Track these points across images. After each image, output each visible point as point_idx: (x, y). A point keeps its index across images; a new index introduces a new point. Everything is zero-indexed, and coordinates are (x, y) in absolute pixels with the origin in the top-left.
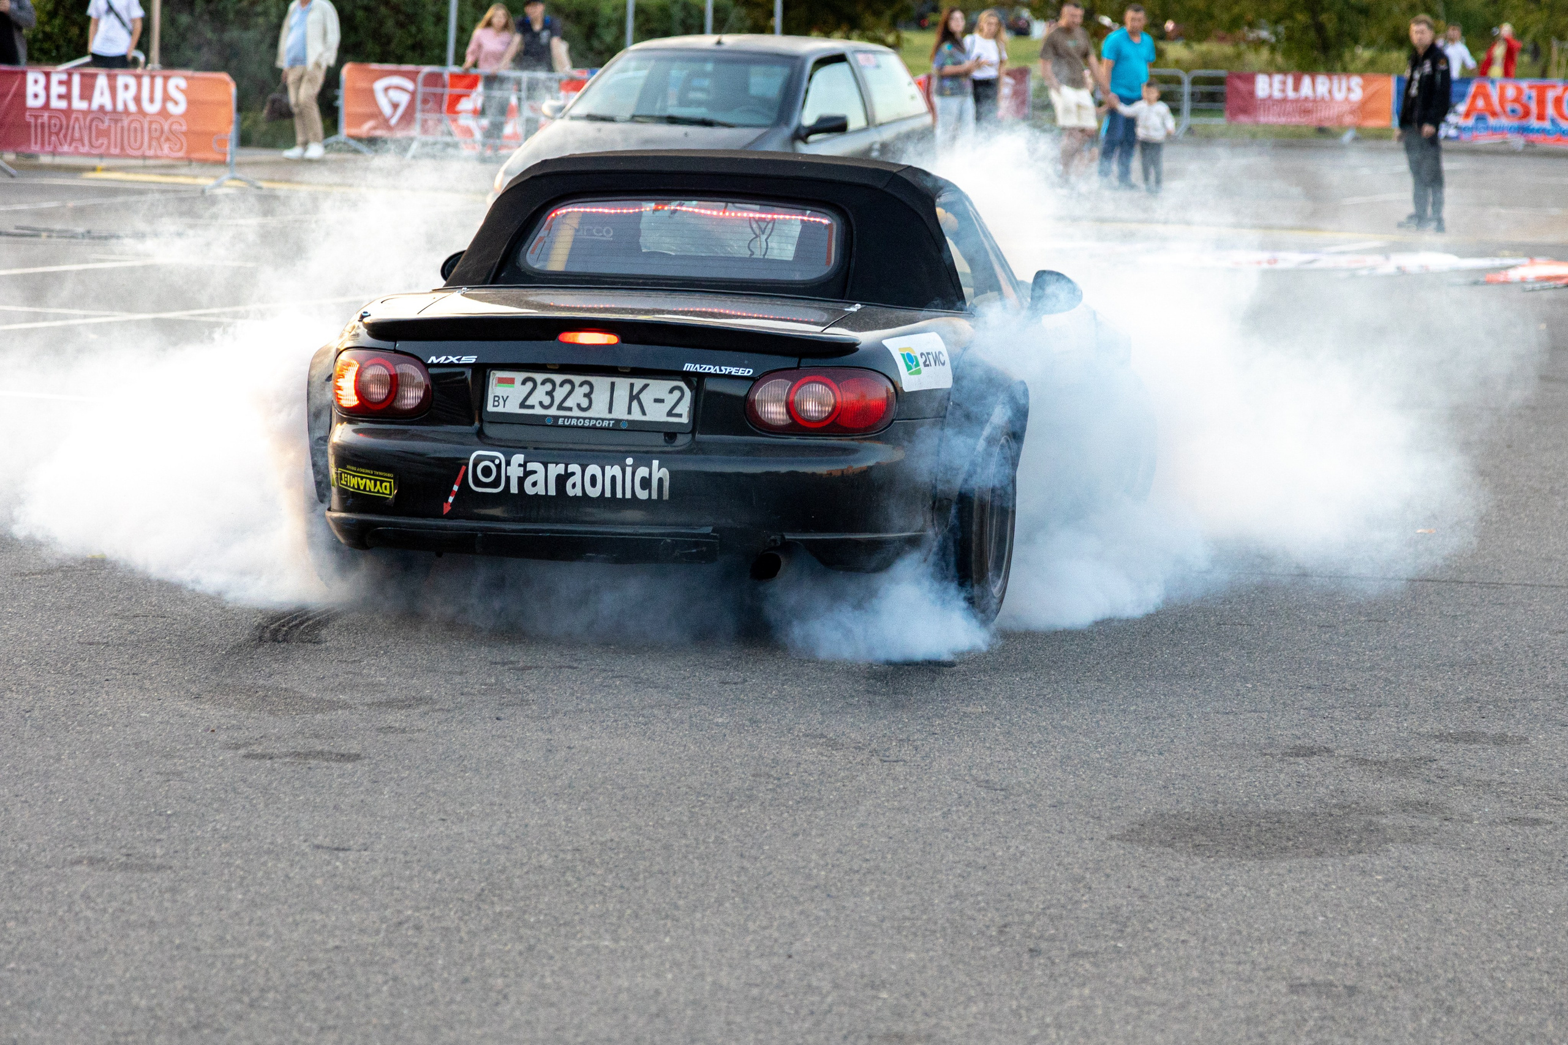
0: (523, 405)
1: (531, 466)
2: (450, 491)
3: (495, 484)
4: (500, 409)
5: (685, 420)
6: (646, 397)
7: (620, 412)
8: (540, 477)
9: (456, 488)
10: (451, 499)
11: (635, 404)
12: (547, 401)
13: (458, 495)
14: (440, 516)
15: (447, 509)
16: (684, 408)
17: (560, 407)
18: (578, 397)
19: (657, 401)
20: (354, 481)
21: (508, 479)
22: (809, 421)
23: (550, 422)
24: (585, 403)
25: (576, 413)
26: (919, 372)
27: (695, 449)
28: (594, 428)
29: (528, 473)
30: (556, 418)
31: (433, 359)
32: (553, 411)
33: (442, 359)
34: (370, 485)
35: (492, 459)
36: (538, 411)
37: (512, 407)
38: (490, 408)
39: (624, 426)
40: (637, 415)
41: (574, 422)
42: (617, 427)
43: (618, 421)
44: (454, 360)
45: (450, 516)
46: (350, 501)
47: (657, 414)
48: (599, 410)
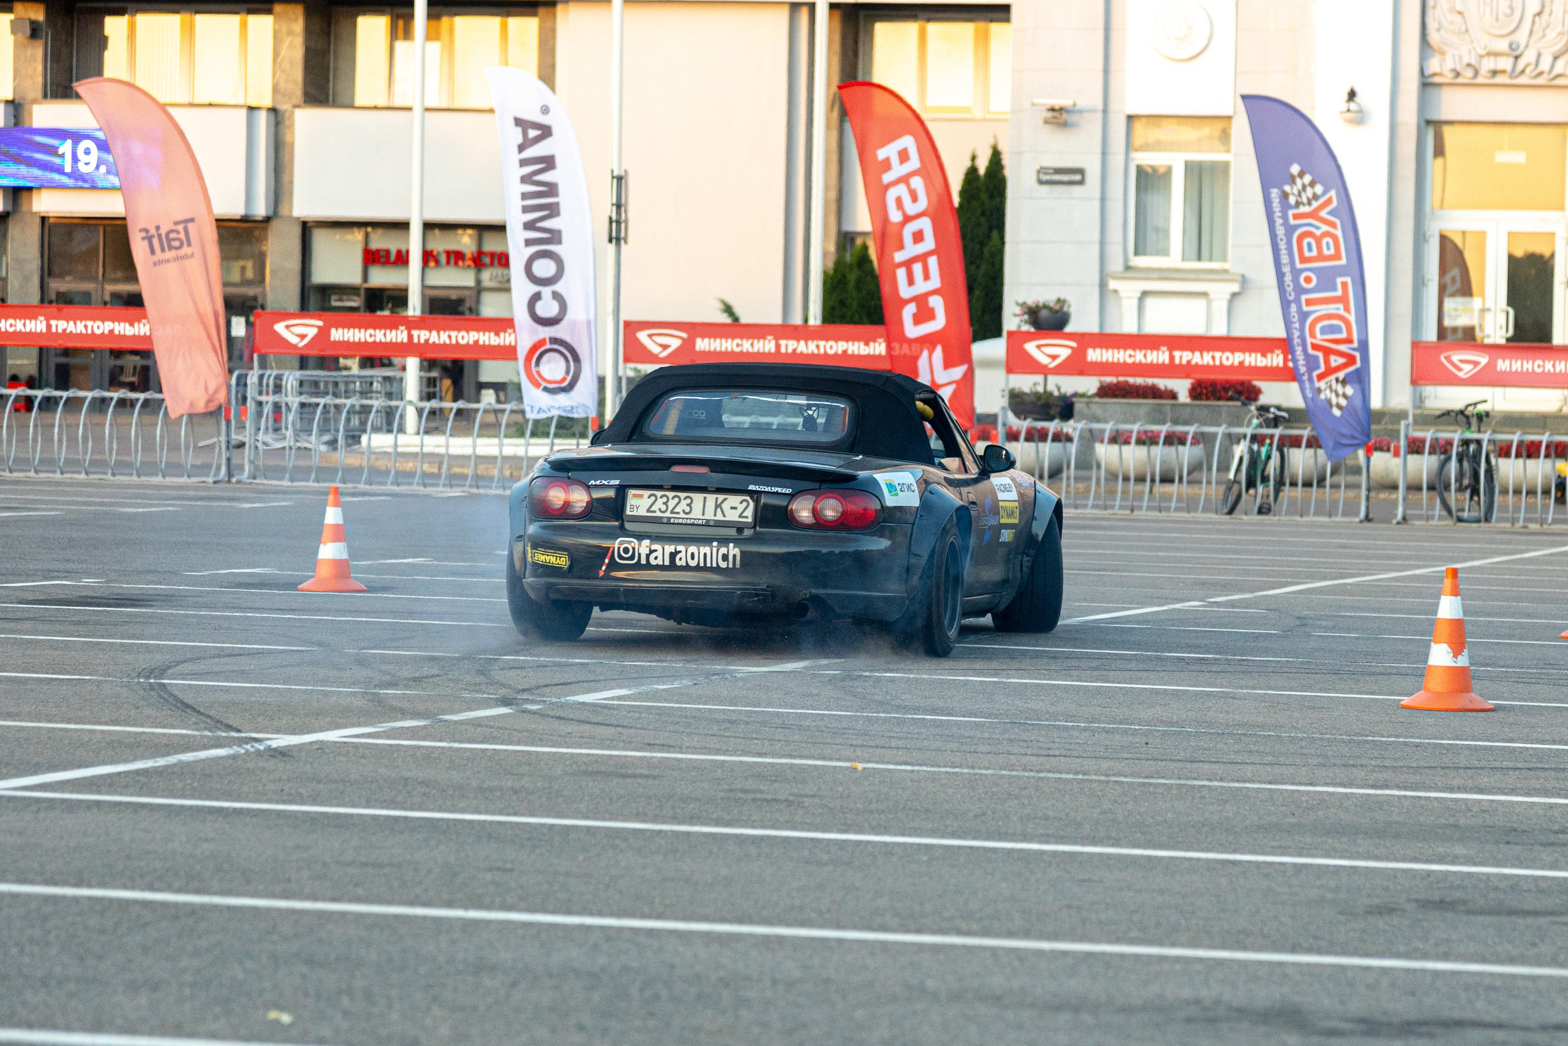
0: (648, 511)
1: (654, 547)
2: (603, 563)
3: (632, 558)
4: (634, 513)
5: (750, 520)
6: (726, 506)
7: (709, 515)
8: (659, 554)
9: (607, 561)
10: (604, 568)
11: (719, 510)
12: (664, 508)
13: (608, 566)
14: (597, 578)
15: (601, 574)
16: (750, 513)
17: (672, 512)
18: (683, 506)
19: (732, 508)
20: (543, 558)
21: (639, 555)
22: (827, 521)
23: (665, 521)
24: (687, 509)
25: (682, 515)
26: (897, 495)
27: (756, 539)
28: (693, 525)
29: (652, 551)
30: (669, 518)
31: (593, 482)
32: (668, 514)
33: (598, 482)
34: (553, 559)
35: (630, 542)
36: (658, 514)
37: (642, 512)
38: (628, 512)
39: (711, 523)
40: (720, 517)
41: (681, 521)
42: (707, 524)
43: (708, 521)
44: (605, 483)
45: (602, 578)
46: (540, 571)
47: (733, 516)
48: (696, 514)
